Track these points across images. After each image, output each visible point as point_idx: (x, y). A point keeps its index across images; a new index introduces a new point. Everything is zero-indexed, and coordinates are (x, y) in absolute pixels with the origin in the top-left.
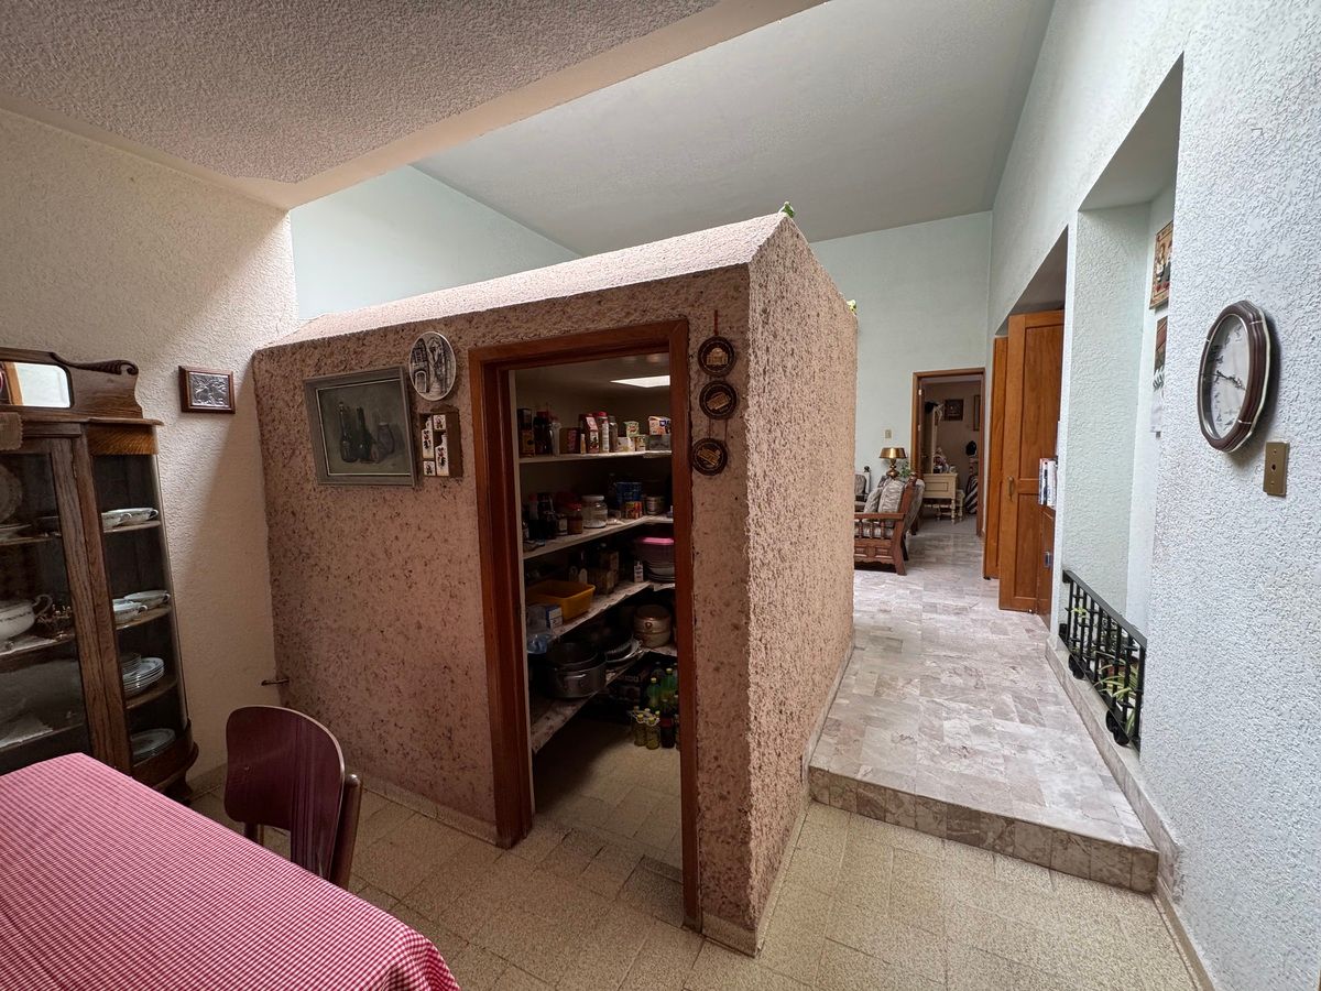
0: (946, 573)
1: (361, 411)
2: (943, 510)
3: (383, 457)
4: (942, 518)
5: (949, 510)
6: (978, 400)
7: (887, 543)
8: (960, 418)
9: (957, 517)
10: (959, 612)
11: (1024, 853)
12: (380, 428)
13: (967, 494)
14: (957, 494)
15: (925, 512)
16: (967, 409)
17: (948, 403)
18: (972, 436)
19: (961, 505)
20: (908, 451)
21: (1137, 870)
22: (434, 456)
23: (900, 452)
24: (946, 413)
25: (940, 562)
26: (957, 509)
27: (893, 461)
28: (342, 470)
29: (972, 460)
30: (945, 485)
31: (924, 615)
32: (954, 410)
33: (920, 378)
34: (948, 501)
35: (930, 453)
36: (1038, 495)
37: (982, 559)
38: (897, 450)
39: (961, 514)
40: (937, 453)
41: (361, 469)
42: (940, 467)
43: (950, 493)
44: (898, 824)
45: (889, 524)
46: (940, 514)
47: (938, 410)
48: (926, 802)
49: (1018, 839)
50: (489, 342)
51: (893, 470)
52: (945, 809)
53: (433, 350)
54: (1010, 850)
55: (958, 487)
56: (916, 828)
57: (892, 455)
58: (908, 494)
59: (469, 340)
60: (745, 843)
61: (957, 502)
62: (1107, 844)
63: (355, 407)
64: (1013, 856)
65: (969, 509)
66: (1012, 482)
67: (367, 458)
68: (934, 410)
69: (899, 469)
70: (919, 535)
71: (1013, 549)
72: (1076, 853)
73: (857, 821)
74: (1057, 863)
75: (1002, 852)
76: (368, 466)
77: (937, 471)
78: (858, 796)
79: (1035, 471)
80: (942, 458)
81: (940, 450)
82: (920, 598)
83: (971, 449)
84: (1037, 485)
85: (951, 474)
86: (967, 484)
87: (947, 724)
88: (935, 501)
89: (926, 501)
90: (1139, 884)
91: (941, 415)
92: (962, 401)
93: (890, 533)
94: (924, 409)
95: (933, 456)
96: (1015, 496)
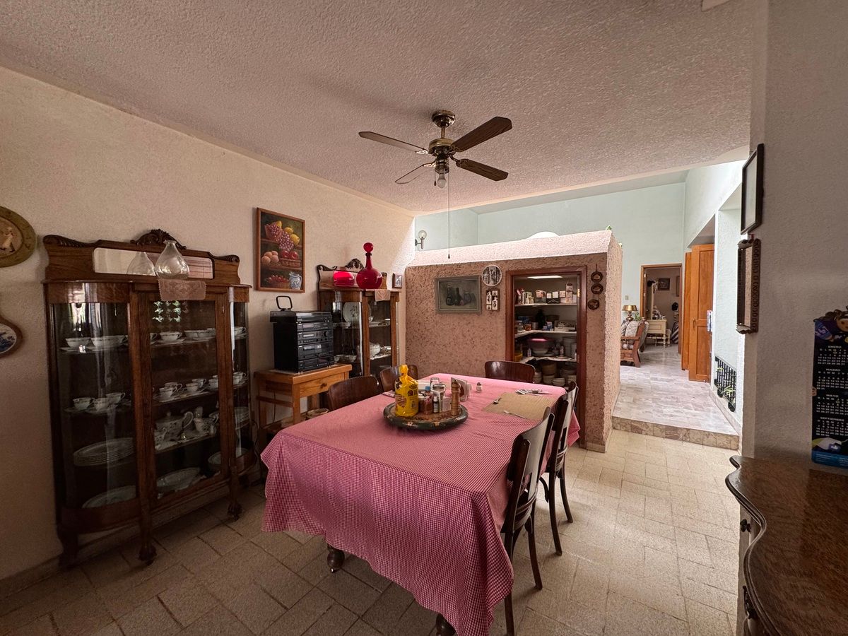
0: (662, 367)
1: (458, 289)
2: (658, 340)
3: (465, 304)
4: (658, 345)
5: (662, 340)
6: (678, 278)
7: (630, 351)
8: (668, 289)
9: (667, 345)
10: (668, 381)
11: (694, 440)
12: (466, 294)
13: (673, 332)
14: (666, 331)
15: (647, 342)
16: (672, 283)
17: (660, 280)
18: (675, 300)
19: (669, 337)
20: (639, 307)
21: (732, 442)
22: (491, 304)
23: (634, 308)
24: (659, 285)
25: (659, 362)
26: (667, 340)
27: (630, 312)
28: (446, 308)
29: (676, 314)
30: (659, 326)
31: (652, 381)
32: (664, 284)
33: (645, 268)
34: (662, 335)
35: (650, 307)
36: (706, 327)
37: (680, 363)
38: (632, 306)
39: (669, 343)
40: (654, 309)
41: (454, 308)
42: (656, 316)
43: (663, 331)
44: (647, 434)
45: (631, 342)
46: (656, 342)
47: (655, 286)
48: (657, 425)
49: (691, 436)
50: (514, 269)
51: (630, 317)
52: (664, 427)
53: (492, 271)
54: (688, 440)
55: (667, 328)
56: (654, 435)
57: (629, 309)
58: (641, 329)
59: (506, 268)
60: (602, 418)
61: (666, 336)
62: (722, 434)
63: (455, 287)
64: (689, 442)
65: (673, 341)
66: (694, 321)
67: (458, 304)
68: (653, 284)
69: (633, 317)
70: (645, 352)
71: (695, 351)
72: (711, 439)
73: (631, 434)
74: (705, 443)
75: (686, 441)
76: (457, 307)
77: (654, 318)
78: (631, 426)
79: (705, 316)
80: (657, 312)
81: (656, 307)
82: (649, 376)
83: (675, 307)
84: (706, 322)
85: (663, 320)
86: (672, 326)
87: (664, 410)
88: (653, 335)
89: (649, 335)
90: (733, 447)
91: (656, 287)
92: (669, 279)
93: (632, 347)
94: (648, 284)
95: (652, 310)
96: (696, 328)
